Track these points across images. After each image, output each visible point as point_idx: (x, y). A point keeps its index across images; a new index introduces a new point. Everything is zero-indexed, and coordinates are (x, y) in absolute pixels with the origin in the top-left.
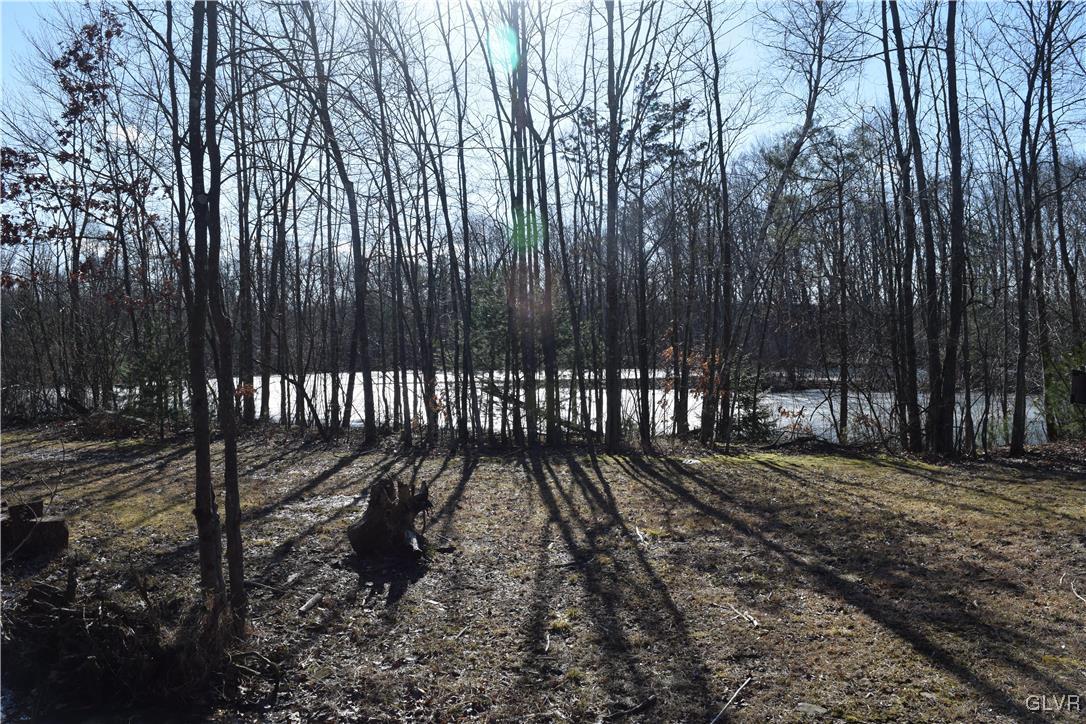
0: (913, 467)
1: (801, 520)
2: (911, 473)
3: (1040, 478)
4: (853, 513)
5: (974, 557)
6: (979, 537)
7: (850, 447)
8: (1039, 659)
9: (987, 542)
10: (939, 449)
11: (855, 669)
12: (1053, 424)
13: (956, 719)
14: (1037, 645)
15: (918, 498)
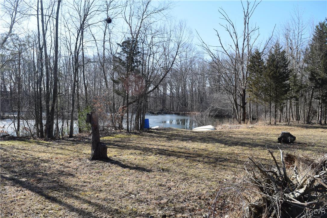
0: (41, 143)
1: (5, 163)
2: (41, 145)
3: (77, 144)
4: (23, 159)
5: (61, 168)
6: (62, 162)
7: (21, 138)
8: (81, 194)
9: (64, 163)
10: (49, 137)
11: (27, 209)
12: (80, 128)
13: (59, 216)
14: (79, 190)
15: (44, 152)
